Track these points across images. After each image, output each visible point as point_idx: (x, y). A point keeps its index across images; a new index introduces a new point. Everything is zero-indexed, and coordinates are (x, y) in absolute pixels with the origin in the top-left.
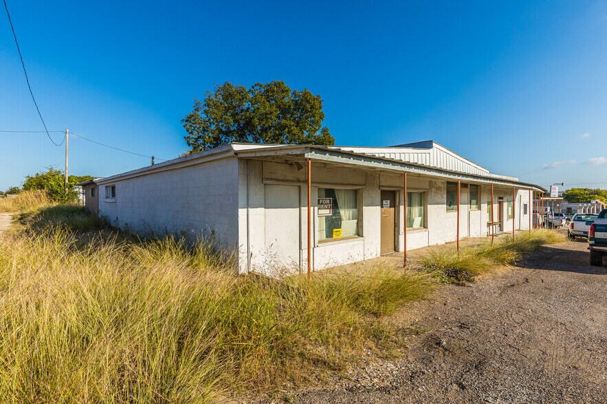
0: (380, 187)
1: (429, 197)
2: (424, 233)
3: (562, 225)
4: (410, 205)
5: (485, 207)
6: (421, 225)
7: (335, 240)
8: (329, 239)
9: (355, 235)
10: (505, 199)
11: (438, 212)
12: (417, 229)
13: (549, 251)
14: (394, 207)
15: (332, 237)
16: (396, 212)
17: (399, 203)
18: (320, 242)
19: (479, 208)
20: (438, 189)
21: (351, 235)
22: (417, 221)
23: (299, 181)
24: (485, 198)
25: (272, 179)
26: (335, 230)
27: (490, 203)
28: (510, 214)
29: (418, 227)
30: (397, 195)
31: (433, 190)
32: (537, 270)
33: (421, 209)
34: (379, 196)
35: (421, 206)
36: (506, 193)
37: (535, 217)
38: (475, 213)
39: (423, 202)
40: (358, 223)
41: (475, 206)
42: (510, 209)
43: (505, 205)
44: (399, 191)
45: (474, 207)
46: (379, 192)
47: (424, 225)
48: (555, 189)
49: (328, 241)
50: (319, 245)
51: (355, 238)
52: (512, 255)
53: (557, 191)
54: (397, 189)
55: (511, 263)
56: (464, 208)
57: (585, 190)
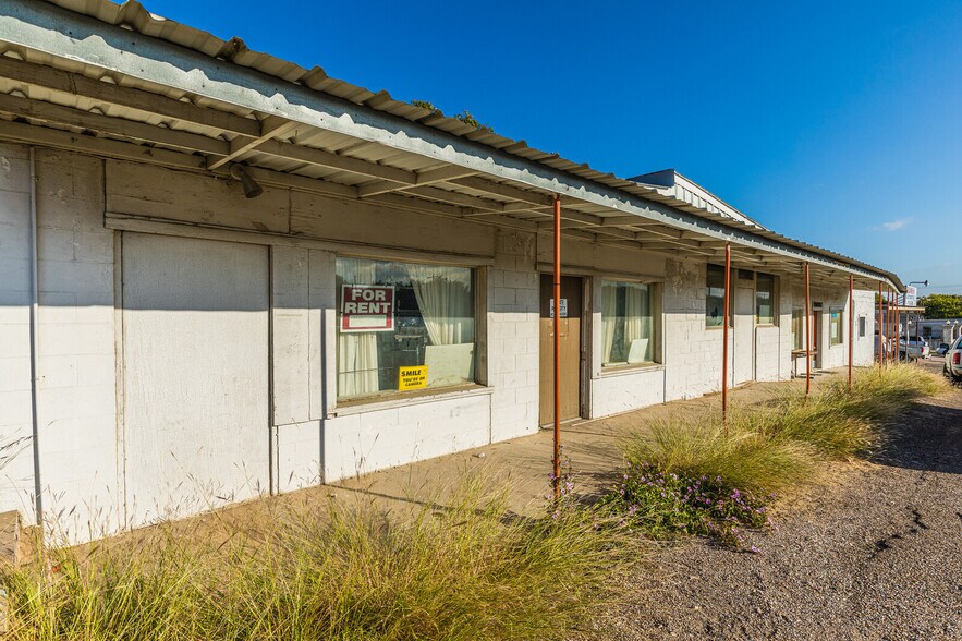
0: (537, 264)
1: (666, 296)
2: (653, 376)
3: (923, 357)
4: (621, 312)
5: (787, 320)
6: (647, 358)
7: (403, 396)
8: (384, 393)
9: (469, 380)
10: (826, 306)
11: (686, 330)
12: (639, 365)
13: (931, 415)
14: (580, 315)
15: (395, 386)
16: (584, 326)
17: (591, 305)
18: (340, 403)
19: (777, 323)
20: (688, 278)
21: (456, 381)
22: (638, 347)
23: (263, 230)
24: (787, 302)
25: (148, 218)
26: (402, 369)
27: (797, 314)
28: (834, 335)
29: (641, 360)
30: (587, 287)
31: (676, 279)
32: (930, 475)
33: (648, 322)
34: (536, 286)
35: (648, 315)
36: (827, 296)
37: (877, 341)
38: (768, 332)
39: (652, 306)
40: (475, 353)
41: (767, 319)
42: (834, 325)
43: (826, 317)
44: (590, 277)
45: (765, 320)
46: (536, 276)
47: (655, 356)
48: (912, 291)
49: (386, 399)
50: (339, 411)
51: (468, 389)
52: (861, 433)
53: (915, 295)
54: (586, 273)
55: (860, 454)
56: (744, 323)
57: (954, 297)
